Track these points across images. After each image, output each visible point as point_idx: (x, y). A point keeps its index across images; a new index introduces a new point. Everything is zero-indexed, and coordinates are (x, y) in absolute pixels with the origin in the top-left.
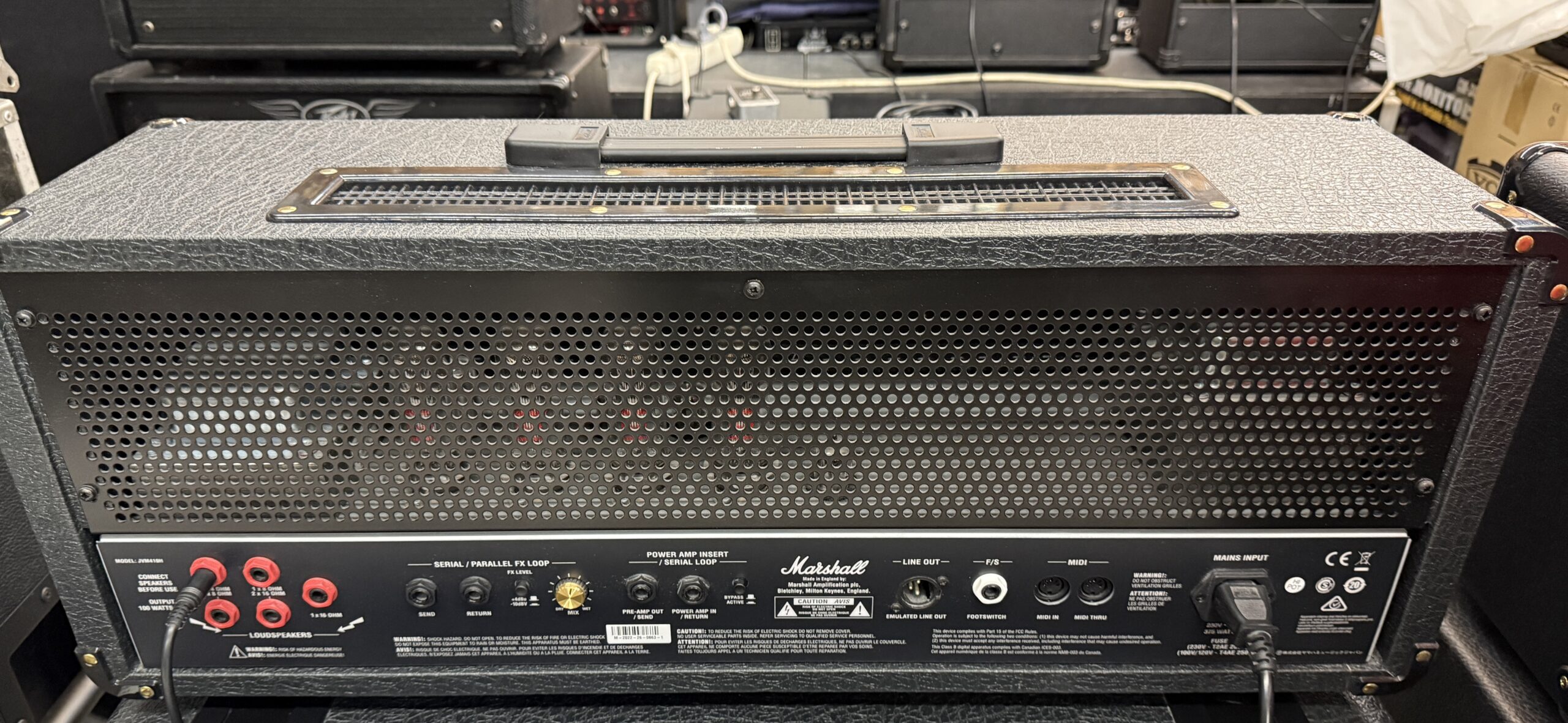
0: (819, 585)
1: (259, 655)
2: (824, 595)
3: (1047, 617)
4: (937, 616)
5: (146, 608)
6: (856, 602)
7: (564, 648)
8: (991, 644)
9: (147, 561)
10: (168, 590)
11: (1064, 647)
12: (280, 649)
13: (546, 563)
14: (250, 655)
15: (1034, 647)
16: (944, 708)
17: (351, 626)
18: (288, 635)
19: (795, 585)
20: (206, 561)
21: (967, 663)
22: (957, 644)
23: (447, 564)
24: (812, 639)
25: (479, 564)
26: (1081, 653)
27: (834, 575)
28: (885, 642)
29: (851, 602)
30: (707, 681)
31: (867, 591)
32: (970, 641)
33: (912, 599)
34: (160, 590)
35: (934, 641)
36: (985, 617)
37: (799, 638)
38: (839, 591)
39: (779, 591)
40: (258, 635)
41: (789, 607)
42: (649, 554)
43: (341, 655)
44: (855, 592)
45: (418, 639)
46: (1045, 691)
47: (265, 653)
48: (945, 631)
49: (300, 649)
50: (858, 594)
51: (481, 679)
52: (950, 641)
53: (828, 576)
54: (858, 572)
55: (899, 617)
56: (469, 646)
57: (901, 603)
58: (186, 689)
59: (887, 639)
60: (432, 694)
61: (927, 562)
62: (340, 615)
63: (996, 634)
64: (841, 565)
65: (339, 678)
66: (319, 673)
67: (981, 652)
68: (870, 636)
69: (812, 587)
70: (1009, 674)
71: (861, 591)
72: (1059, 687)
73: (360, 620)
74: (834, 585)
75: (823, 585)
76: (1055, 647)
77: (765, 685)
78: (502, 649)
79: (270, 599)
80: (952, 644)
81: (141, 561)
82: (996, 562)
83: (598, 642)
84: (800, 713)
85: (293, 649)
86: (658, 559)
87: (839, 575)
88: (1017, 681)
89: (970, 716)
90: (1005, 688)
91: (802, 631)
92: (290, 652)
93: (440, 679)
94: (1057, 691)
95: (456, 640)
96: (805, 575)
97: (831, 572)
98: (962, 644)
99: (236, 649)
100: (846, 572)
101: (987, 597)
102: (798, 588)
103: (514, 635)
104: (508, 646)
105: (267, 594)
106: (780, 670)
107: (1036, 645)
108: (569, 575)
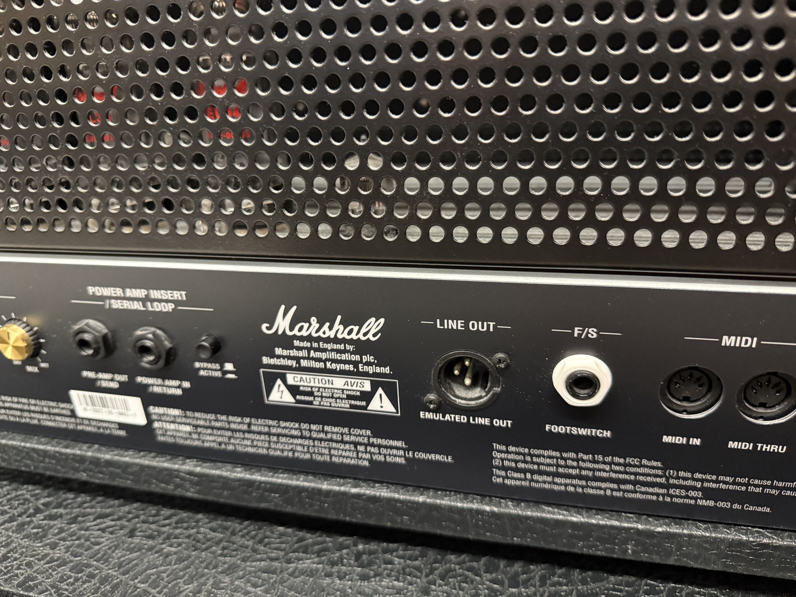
0: (318, 355)
2: (325, 371)
3: (680, 440)
4: (497, 423)
6: (375, 386)
8: (587, 478)
11: (708, 494)
15: (656, 490)
16: (518, 567)
19: (285, 353)
21: (548, 504)
22: (533, 472)
24: (321, 440)
26: (736, 506)
27: (336, 340)
28: (422, 456)
29: (367, 387)
30: (191, 482)
31: (387, 370)
32: (552, 469)
33: (460, 391)
35: (496, 462)
36: (575, 431)
37: (302, 437)
38: (347, 367)
39: (265, 360)
41: (283, 387)
42: (91, 290)
44: (370, 370)
46: (671, 561)
48: (512, 449)
50: (375, 375)
52: (521, 465)
53: (328, 340)
54: (370, 336)
55: (439, 417)
57: (440, 394)
59: (425, 452)
61: (475, 326)
63: (594, 462)
64: (344, 323)
67: (571, 489)
68: (399, 444)
69: (309, 358)
70: (612, 527)
71: (378, 370)
72: (696, 558)
74: (338, 356)
75: (324, 356)
76: (692, 493)
77: (261, 499)
80: (524, 471)
82: (593, 333)
84: (315, 544)
86: (103, 298)
87: (344, 341)
88: (626, 541)
89: (554, 585)
90: (606, 550)
91: (305, 426)
94: (692, 564)
96: (295, 337)
97: (332, 334)
98: (541, 473)
100: (354, 336)
101: (575, 395)
102: (289, 358)
106: (281, 479)
107: (661, 486)
108: (13, 316)
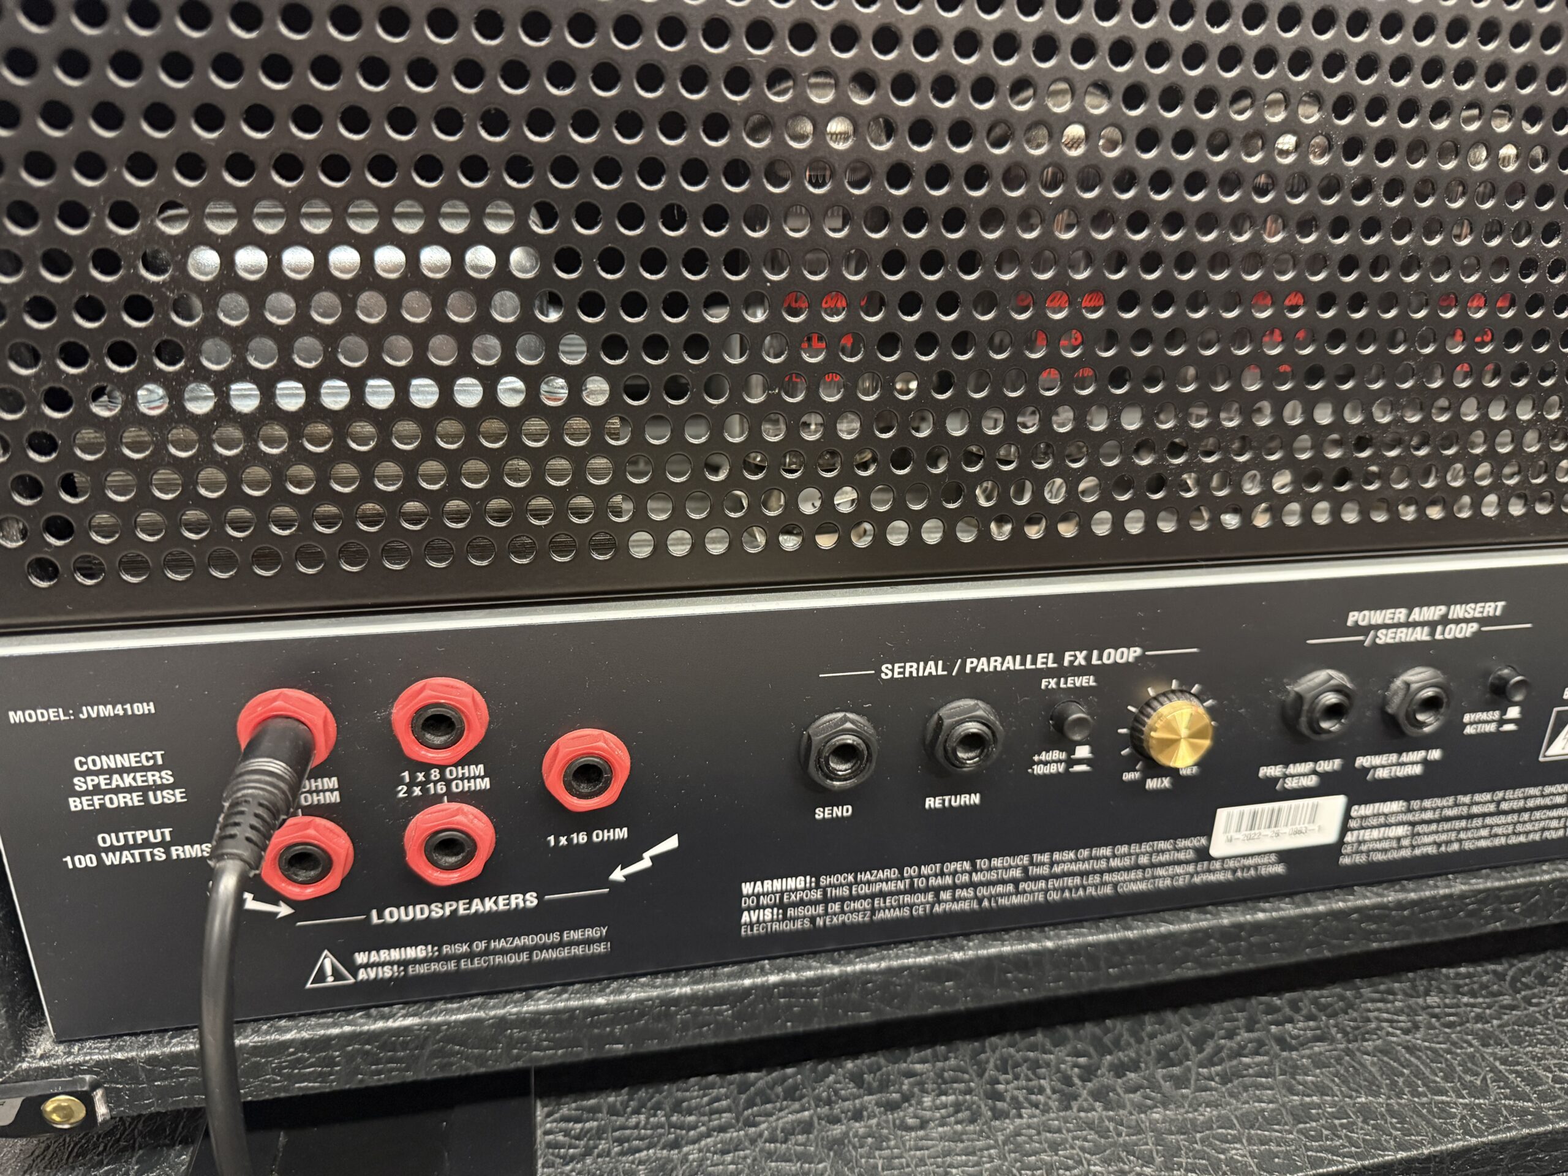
1: (387, 972)
5: (87, 861)
7: (1116, 877)
9: (106, 711)
10: (157, 799)
12: (446, 949)
13: (1134, 652)
14: (362, 975)
17: (645, 863)
18: (477, 906)
20: (286, 699)
23: (912, 669)
25: (983, 665)
34: (135, 800)
37: (1564, 805)
40: (394, 915)
42: (1354, 617)
43: (600, 949)
45: (799, 882)
47: (404, 963)
49: (501, 944)
51: (936, 973)
56: (912, 890)
58: (177, 1090)
60: (816, 1025)
62: (622, 833)
65: (598, 1010)
66: (543, 1003)
73: (671, 843)
78: (983, 891)
79: (446, 803)
81: (89, 712)
83: (1190, 855)
85: (480, 946)
86: (1368, 628)
92: (471, 956)
93: (843, 983)
95: (885, 879)
99: (328, 961)
103: (1013, 854)
104: (993, 883)
105: (441, 788)
108: (1175, 684)
